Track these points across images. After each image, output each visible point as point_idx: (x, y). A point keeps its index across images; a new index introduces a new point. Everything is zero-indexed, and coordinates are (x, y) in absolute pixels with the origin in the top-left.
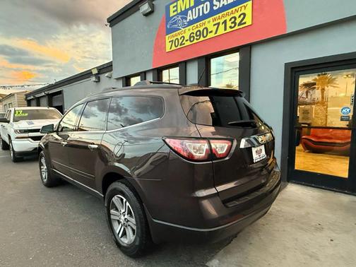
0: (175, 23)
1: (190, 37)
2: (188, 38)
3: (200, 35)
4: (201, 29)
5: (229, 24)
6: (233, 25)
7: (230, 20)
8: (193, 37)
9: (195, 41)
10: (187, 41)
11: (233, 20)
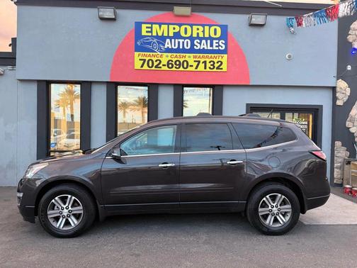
0: (149, 43)
1: (168, 63)
2: (166, 63)
3: (180, 65)
4: (182, 60)
5: (208, 65)
6: (212, 67)
7: (210, 62)
8: (172, 64)
9: (174, 69)
10: (163, 65)
11: (212, 63)
